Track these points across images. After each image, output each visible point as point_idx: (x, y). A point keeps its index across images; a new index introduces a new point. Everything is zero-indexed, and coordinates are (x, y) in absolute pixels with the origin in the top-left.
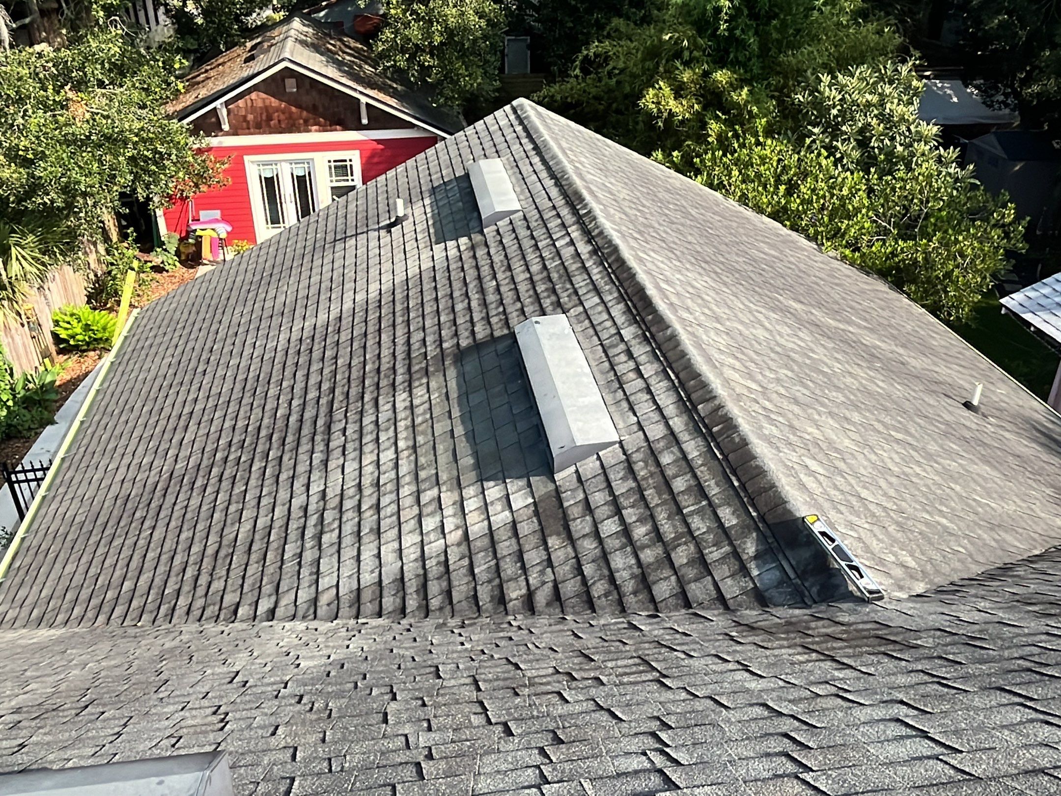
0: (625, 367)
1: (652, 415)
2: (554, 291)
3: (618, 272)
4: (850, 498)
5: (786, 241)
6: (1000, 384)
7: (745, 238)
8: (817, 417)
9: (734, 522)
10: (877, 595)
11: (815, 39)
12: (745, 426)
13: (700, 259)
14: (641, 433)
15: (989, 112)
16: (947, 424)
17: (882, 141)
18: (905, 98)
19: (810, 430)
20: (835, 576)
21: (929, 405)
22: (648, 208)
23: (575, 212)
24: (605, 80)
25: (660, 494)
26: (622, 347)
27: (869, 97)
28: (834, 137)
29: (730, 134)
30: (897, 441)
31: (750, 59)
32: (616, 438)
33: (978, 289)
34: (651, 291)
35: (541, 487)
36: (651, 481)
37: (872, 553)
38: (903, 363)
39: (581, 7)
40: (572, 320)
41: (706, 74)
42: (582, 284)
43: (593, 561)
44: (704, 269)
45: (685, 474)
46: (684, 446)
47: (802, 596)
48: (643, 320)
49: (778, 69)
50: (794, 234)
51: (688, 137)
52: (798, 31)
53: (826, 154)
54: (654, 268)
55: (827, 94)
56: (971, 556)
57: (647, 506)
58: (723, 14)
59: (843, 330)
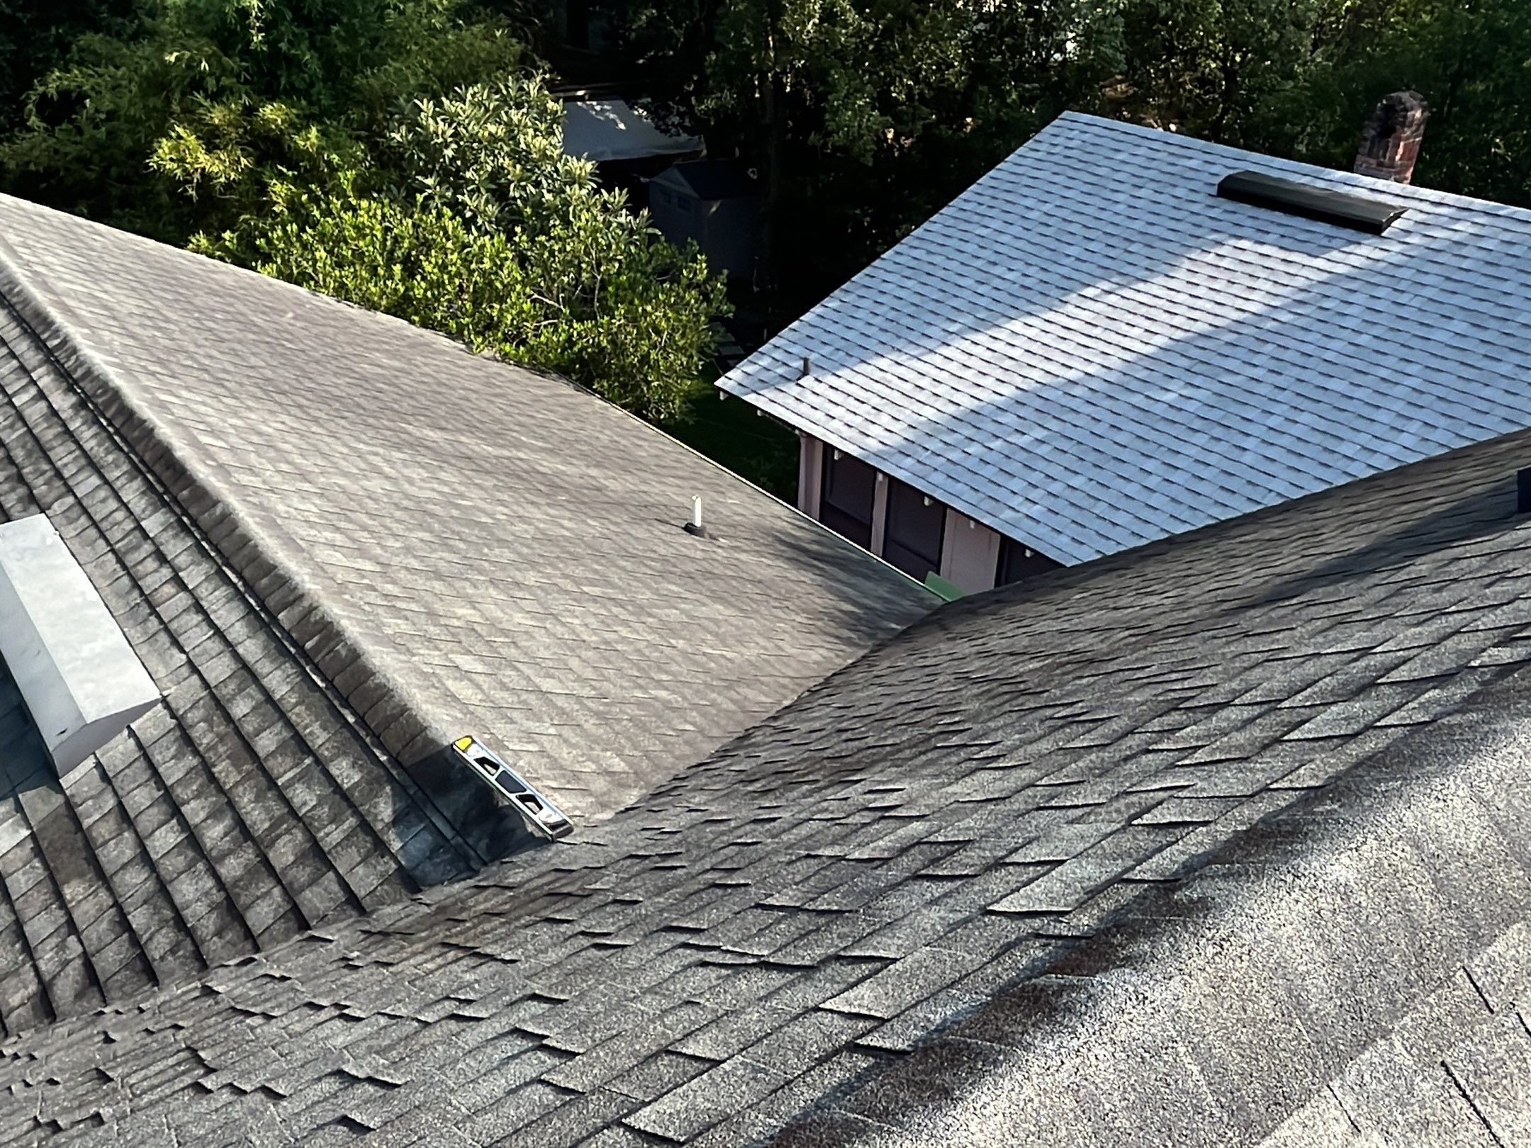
0: (156, 576)
1: (209, 644)
2: (20, 479)
3: (123, 431)
4: (524, 696)
5: (415, 345)
6: (733, 493)
7: (349, 349)
8: (470, 591)
9: (356, 778)
10: (563, 829)
11: (400, 51)
12: (352, 629)
13: (270, 390)
14: (195, 677)
15: (664, 139)
16: (664, 559)
17: (524, 188)
18: (542, 127)
19: (460, 612)
20: (507, 816)
21: (637, 538)
22: (175, 323)
23: (40, 344)
24: (89, 131)
25: (237, 765)
26: (147, 547)
27: (492, 128)
28: (458, 189)
29: (304, 197)
30: (594, 599)
31: (312, 85)
32: (156, 695)
33: (686, 373)
34: (182, 451)
35: (40, 806)
36: (221, 749)
37: (562, 768)
38: (598, 489)
39: (24, 17)
40: (57, 520)
41: (249, 111)
42: (65, 460)
43: (145, 902)
44: (280, 404)
45: (273, 724)
46: (265, 682)
47: (467, 858)
48: (175, 499)
49: (359, 97)
50: (428, 334)
51: (244, 209)
52: (375, 41)
53: (450, 214)
54: (188, 414)
55: (432, 129)
56: (701, 731)
57: (221, 790)
58: (252, 19)
59: (508, 458)
